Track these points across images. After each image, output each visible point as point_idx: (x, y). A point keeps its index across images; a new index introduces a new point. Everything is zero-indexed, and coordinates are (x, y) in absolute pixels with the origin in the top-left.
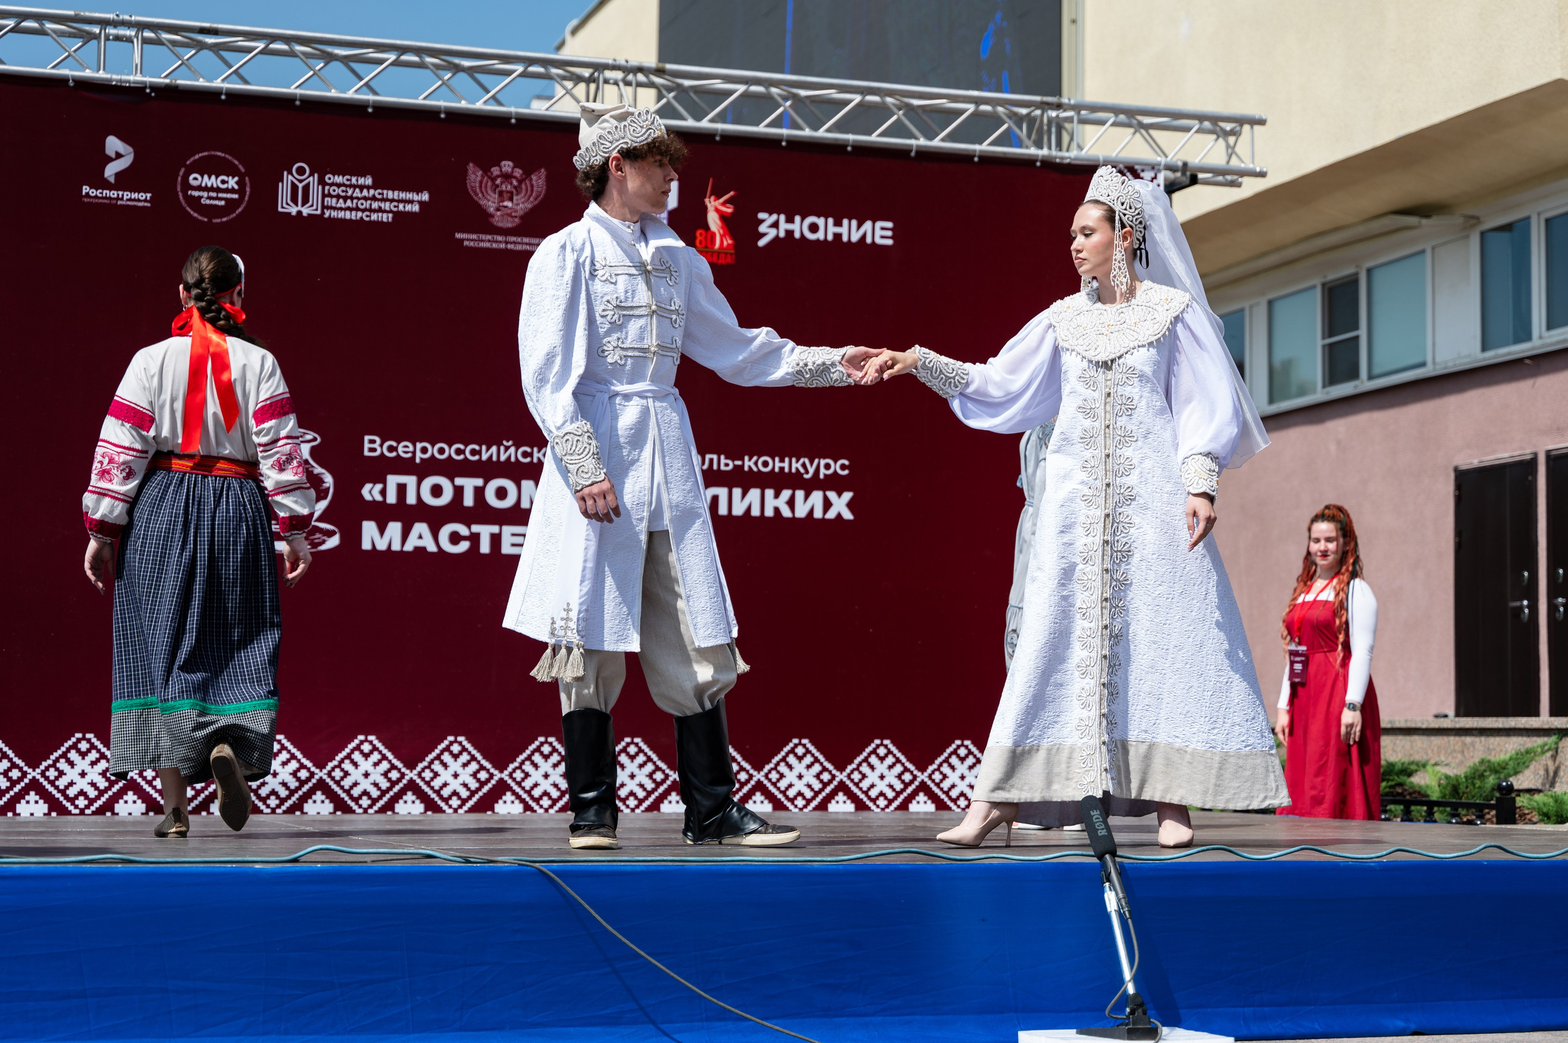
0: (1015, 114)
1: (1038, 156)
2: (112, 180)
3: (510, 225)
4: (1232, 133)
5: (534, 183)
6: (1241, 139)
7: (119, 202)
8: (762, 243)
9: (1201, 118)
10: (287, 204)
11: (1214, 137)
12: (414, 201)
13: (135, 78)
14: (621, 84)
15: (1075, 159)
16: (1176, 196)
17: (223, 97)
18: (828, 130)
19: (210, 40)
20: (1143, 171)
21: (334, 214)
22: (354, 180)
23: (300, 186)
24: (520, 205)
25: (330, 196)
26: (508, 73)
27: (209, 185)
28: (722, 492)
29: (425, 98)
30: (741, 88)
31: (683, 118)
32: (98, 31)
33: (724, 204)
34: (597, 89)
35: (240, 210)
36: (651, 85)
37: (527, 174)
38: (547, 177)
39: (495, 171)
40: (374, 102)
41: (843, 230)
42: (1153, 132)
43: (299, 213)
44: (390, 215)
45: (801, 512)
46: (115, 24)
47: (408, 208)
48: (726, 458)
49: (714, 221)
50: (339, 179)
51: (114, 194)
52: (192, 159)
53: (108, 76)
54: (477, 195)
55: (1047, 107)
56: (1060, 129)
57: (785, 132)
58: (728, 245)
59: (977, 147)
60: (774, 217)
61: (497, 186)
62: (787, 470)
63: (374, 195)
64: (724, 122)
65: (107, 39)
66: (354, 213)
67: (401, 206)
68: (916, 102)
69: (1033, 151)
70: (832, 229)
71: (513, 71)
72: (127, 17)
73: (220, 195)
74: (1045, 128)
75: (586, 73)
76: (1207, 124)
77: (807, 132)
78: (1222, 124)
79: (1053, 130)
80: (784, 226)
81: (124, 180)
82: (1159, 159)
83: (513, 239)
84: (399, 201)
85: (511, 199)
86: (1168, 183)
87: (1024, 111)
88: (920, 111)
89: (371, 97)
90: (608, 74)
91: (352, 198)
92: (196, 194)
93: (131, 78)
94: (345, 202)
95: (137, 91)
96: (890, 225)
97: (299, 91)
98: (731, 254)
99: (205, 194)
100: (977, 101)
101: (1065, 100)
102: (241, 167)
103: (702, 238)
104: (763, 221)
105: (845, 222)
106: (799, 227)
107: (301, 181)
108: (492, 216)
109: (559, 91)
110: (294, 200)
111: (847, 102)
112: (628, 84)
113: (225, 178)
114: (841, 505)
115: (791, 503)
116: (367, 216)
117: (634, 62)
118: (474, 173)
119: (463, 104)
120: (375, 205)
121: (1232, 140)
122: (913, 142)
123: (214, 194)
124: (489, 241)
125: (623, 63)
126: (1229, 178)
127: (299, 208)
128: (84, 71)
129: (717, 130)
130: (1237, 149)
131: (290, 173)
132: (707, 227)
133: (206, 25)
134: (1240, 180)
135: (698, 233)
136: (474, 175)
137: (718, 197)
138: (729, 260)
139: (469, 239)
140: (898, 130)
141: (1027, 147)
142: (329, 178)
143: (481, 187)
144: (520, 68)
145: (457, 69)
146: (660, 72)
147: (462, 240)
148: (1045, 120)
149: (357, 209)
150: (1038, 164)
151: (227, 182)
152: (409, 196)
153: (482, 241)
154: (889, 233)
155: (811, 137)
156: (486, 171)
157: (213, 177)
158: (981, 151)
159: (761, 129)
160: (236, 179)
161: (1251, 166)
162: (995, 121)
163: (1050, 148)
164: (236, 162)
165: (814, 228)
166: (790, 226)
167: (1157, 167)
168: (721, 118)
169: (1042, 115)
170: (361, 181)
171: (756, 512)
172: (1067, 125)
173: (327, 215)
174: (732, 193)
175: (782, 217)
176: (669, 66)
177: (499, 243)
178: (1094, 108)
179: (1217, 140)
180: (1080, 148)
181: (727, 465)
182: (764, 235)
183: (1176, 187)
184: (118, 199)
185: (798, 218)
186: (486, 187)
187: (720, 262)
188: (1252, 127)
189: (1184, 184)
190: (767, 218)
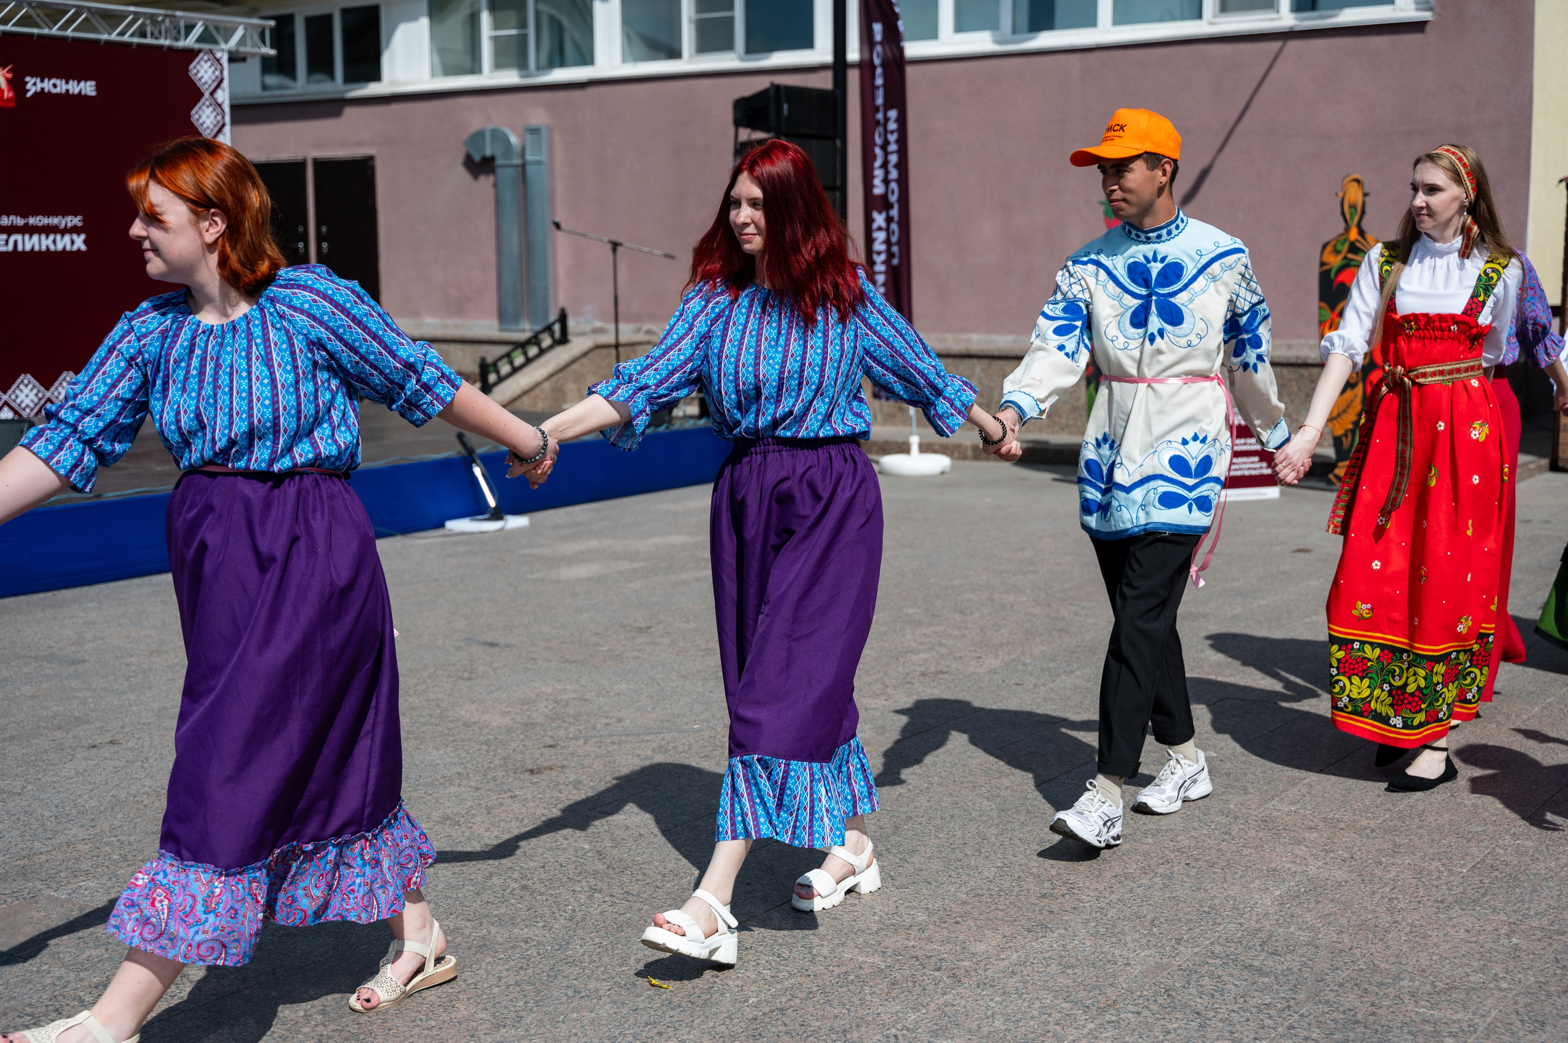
8: (29, 94)
15: (183, 47)
18: (57, 30)
20: (216, 53)
28: (19, 237)
33: (7, 72)
41: (70, 87)
45: (60, 247)
48: (22, 218)
49: (3, 82)
58: (12, 96)
60: (33, 80)
62: (50, 223)
69: (162, 42)
70: (64, 87)
77: (47, 31)
80: (39, 85)
96: (94, 84)
100: (133, 13)
104: (28, 82)
105: (71, 82)
106: (47, 85)
114: (79, 243)
115: (54, 242)
122: (102, 37)
137: (4, 69)
138: (14, 105)
154: (94, 88)
155: (49, 34)
158: (136, 42)
165: (55, 86)
166: (42, 85)
171: (37, 248)
174: (10, 66)
175: (38, 80)
181: (20, 222)
182: (29, 90)
185: (46, 80)
190: (30, 81)
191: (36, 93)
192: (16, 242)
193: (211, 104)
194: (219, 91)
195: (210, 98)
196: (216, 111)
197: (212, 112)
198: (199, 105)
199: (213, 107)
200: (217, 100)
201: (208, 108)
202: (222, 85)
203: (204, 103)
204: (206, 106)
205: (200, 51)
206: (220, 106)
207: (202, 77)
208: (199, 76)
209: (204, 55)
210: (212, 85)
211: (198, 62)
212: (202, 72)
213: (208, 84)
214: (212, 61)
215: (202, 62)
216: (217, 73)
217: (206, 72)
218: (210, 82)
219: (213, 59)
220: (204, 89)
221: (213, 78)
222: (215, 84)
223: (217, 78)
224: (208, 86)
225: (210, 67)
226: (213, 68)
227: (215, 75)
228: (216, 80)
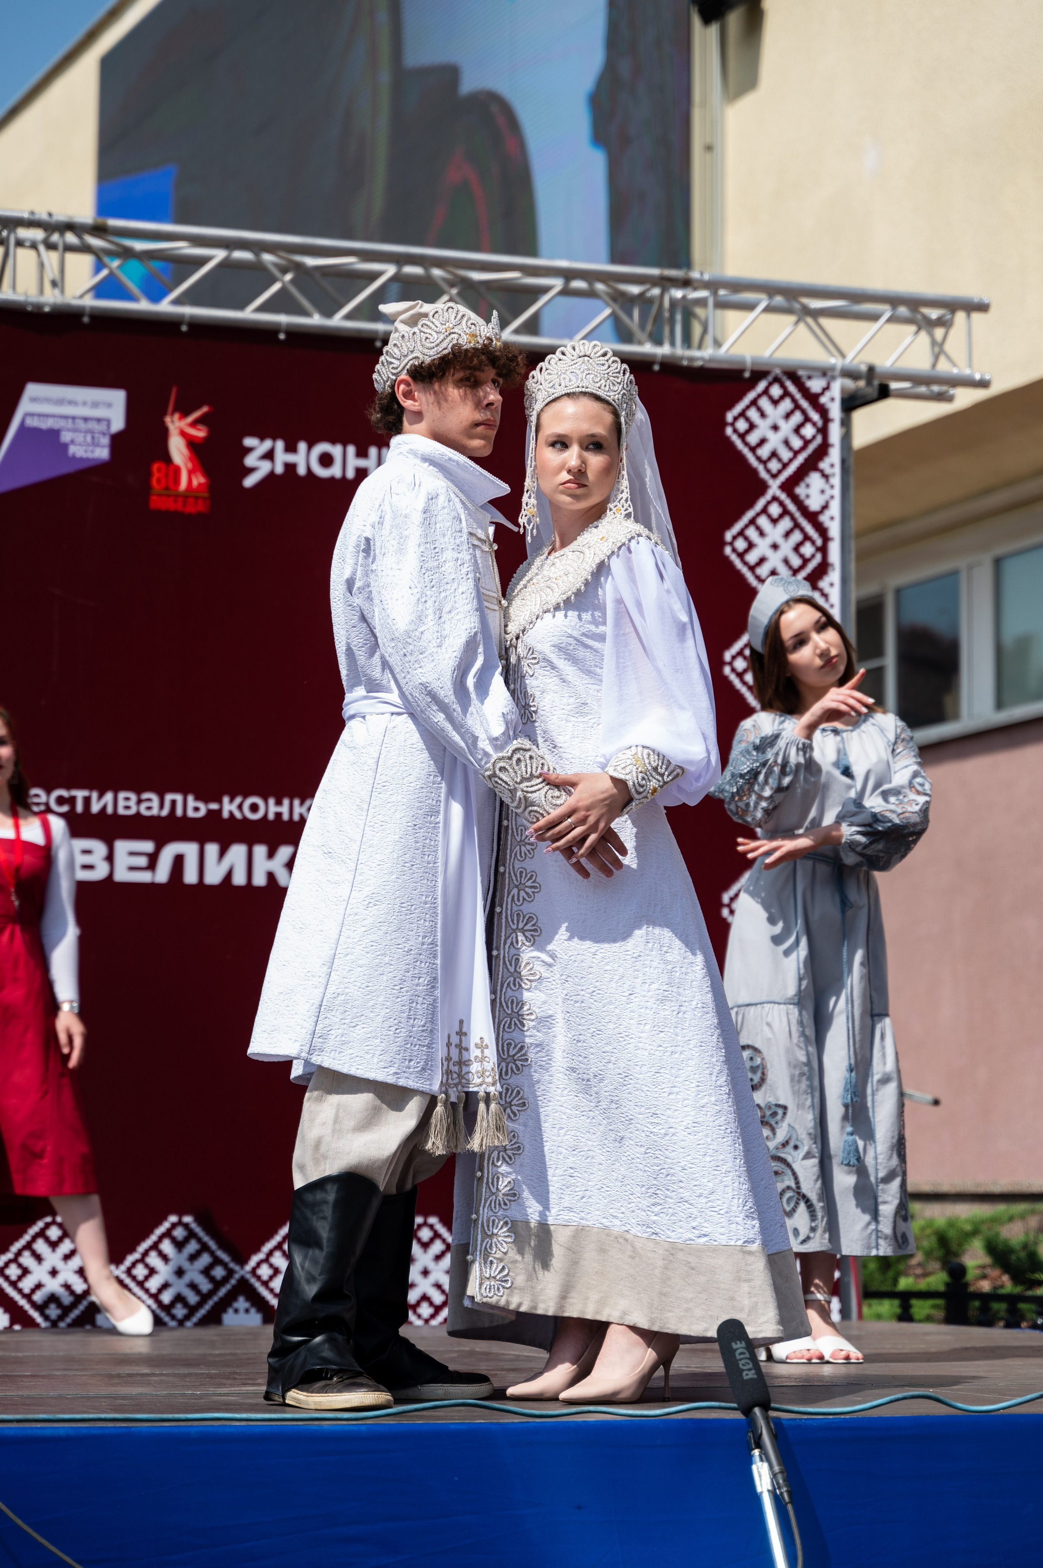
0: (623, 294)
1: (654, 356)
6: (953, 332)
8: (249, 482)
9: (894, 301)
11: (913, 328)
14: (42, 248)
15: (711, 360)
16: (859, 416)
18: (346, 319)
20: (810, 378)
28: (189, 850)
30: (220, 255)
31: (136, 300)
33: (193, 424)
34: (5, 252)
36: (86, 248)
41: (371, 463)
42: (824, 321)
48: (197, 798)
49: (178, 450)
55: (668, 284)
56: (688, 316)
57: (282, 319)
58: (200, 484)
60: (268, 444)
62: (286, 817)
68: (476, 276)
69: (647, 349)
70: (354, 462)
74: (667, 314)
76: (903, 310)
77: (316, 320)
78: (926, 311)
79: (679, 317)
80: (282, 457)
82: (833, 361)
86: (845, 396)
87: (635, 290)
88: (481, 289)
90: (23, 233)
98: (204, 498)
100: (567, 276)
101: (695, 275)
103: (161, 475)
105: (373, 451)
106: (305, 459)
111: (375, 275)
112: (52, 248)
117: (61, 214)
121: (939, 332)
125: (46, 217)
126: (936, 388)
129: (182, 316)
130: (948, 347)
132: (167, 459)
134: (952, 391)
135: (155, 467)
137: (184, 414)
138: (201, 507)
141: (640, 343)
146: (99, 230)
148: (666, 303)
150: (656, 368)
155: (321, 327)
159: (249, 315)
161: (967, 372)
163: (673, 344)
165: (326, 460)
166: (291, 458)
167: (830, 374)
168: (190, 298)
169: (662, 295)
171: (239, 879)
172: (699, 311)
174: (205, 409)
175: (280, 445)
176: (113, 222)
178: (737, 286)
179: (917, 332)
180: (718, 344)
181: (197, 809)
182: (253, 470)
183: (858, 402)
185: (302, 446)
187: (188, 510)
188: (969, 316)
189: (869, 398)
190: (256, 445)
191: (271, 476)
192: (179, 861)
193: (785, 512)
194: (814, 479)
195: (783, 496)
196: (802, 530)
197: (787, 534)
198: (750, 514)
199: (793, 518)
200: (808, 502)
201: (774, 521)
202: (824, 465)
203: (764, 511)
204: (769, 516)
205: (758, 375)
206: (813, 517)
207: (763, 442)
208: (753, 439)
209: (770, 384)
210: (791, 460)
211: (754, 403)
212: (763, 428)
213: (780, 460)
214: (794, 400)
215: (764, 403)
216: (808, 431)
217: (775, 428)
218: (786, 455)
219: (798, 396)
220: (768, 471)
221: (797, 443)
222: (801, 459)
223: (807, 443)
224: (779, 466)
225: (788, 416)
226: (797, 417)
227: (802, 437)
228: (803, 448)
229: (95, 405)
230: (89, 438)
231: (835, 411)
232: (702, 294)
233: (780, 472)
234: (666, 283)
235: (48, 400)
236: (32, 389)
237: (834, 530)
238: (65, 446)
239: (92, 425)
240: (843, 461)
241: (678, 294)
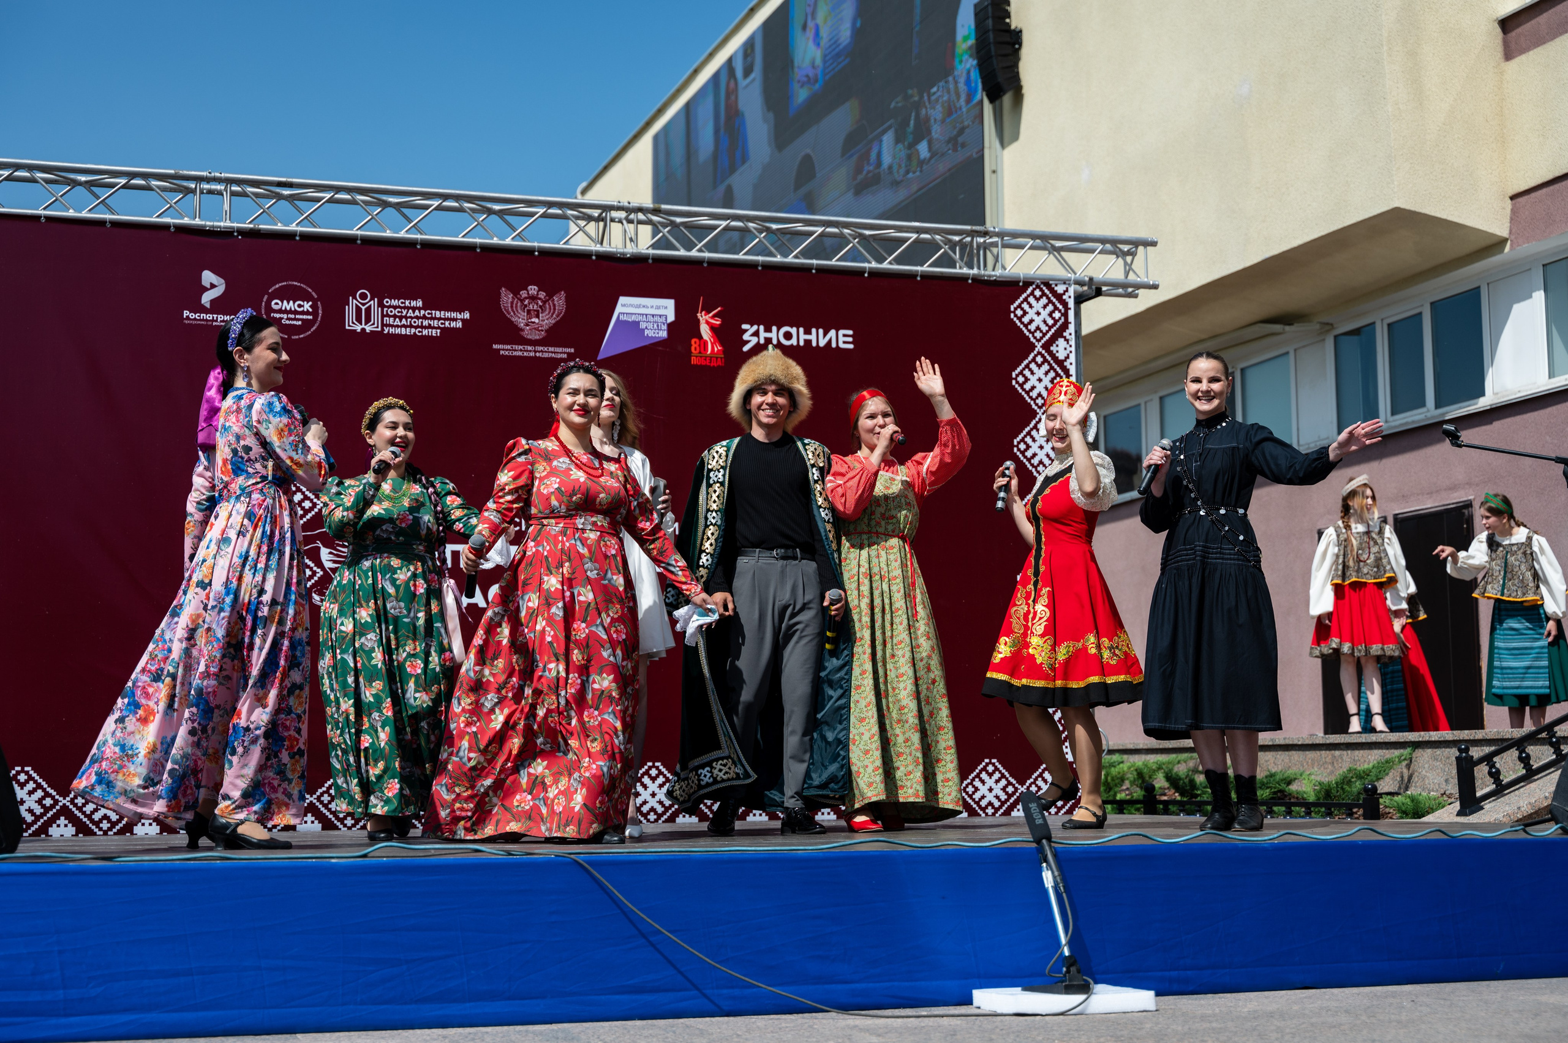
0: (950, 241)
1: (969, 274)
2: (208, 306)
3: (537, 337)
4: (1129, 253)
5: (556, 303)
6: (1136, 258)
7: (214, 324)
8: (746, 349)
9: (1103, 241)
10: (353, 323)
11: (1114, 257)
12: (457, 319)
13: (225, 224)
14: (625, 222)
15: (999, 277)
16: (1085, 306)
17: (298, 238)
18: (796, 257)
19: (286, 192)
20: (1056, 285)
21: (392, 330)
22: (407, 303)
23: (363, 308)
24: (546, 321)
25: (388, 316)
26: (532, 215)
27: (288, 309)
29: (463, 236)
30: (724, 223)
31: (678, 250)
32: (194, 186)
33: (713, 317)
34: (605, 226)
35: (314, 328)
36: (649, 222)
37: (550, 295)
38: (566, 297)
39: (524, 294)
40: (422, 240)
41: (813, 337)
42: (1063, 253)
43: (363, 330)
44: (439, 331)
46: (208, 180)
47: (453, 324)
49: (705, 331)
50: (395, 302)
51: (209, 317)
52: (273, 288)
53: (203, 223)
54: (509, 313)
55: (976, 233)
56: (987, 252)
57: (760, 258)
58: (719, 351)
59: (919, 268)
60: (755, 327)
61: (526, 306)
63: (424, 315)
64: (710, 251)
65: (202, 192)
66: (408, 329)
67: (447, 323)
68: (867, 232)
69: (965, 270)
70: (803, 337)
71: (536, 213)
72: (218, 175)
73: (297, 316)
74: (975, 251)
75: (596, 213)
76: (1108, 246)
77: (779, 259)
78: (1119, 246)
79: (981, 252)
80: (763, 334)
81: (218, 305)
82: (1069, 275)
83: (541, 348)
84: (445, 319)
85: (537, 316)
86: (1077, 295)
87: (957, 238)
88: (871, 240)
89: (419, 236)
90: (615, 214)
91: (406, 318)
92: (277, 316)
93: (222, 224)
94: (401, 322)
95: (227, 234)
96: (850, 332)
97: (359, 233)
98: (721, 358)
99: (285, 316)
100: (918, 231)
101: (990, 229)
102: (314, 294)
103: (697, 345)
104: (746, 331)
105: (814, 330)
106: (776, 335)
107: (363, 304)
108: (523, 330)
109: (573, 228)
110: (359, 320)
111: (811, 234)
112: (630, 222)
113: (302, 303)
116: (419, 332)
117: (635, 203)
118: (506, 296)
119: (495, 241)
120: (426, 323)
121: (1129, 259)
122: (866, 265)
123: (292, 316)
124: (521, 350)
125: (626, 204)
126: (1128, 289)
127: (363, 326)
128: (183, 219)
129: (705, 257)
130: (1133, 266)
131: (355, 298)
132: (700, 337)
133: (283, 179)
134: (1137, 291)
135: (693, 341)
136: (506, 298)
137: (708, 312)
138: (719, 363)
139: (504, 349)
140: (853, 255)
141: (960, 268)
142: (387, 301)
143: (512, 307)
144: (541, 211)
145: (490, 212)
146: (656, 211)
147: (500, 350)
148: (975, 245)
149: (411, 326)
150: (970, 281)
151: (303, 306)
152: (454, 315)
153: (515, 350)
154: (850, 339)
155: (781, 262)
156: (516, 293)
157: (291, 302)
158: (922, 271)
159: (741, 256)
160: (310, 303)
161: (1146, 279)
162: (934, 246)
163: (979, 268)
164: (310, 290)
165: (788, 336)
166: (768, 335)
167: (1068, 282)
168: (707, 248)
169: (972, 240)
170: (413, 303)
172: (993, 249)
173: (386, 332)
174: (719, 308)
175: (762, 328)
176: (664, 207)
177: (529, 352)
178: (1015, 235)
179: (1116, 259)
180: (1004, 268)
182: (748, 342)
183: (1084, 298)
184: (213, 320)
185: (774, 328)
186: (516, 307)
187: (712, 365)
188: (1146, 249)
189: (1091, 296)
190: (749, 329)
193: (1045, 361)
194: (1061, 341)
195: (1043, 352)
196: (1055, 370)
197: (1046, 373)
198: (1026, 362)
199: (1050, 364)
200: (1057, 355)
201: (1039, 366)
202: (1065, 334)
203: (1034, 360)
204: (1036, 363)
205: (1028, 283)
206: (1061, 363)
207: (1032, 321)
208: (1026, 320)
209: (1034, 289)
210: (1047, 332)
211: (1026, 300)
212: (1031, 314)
213: (1041, 331)
214: (1048, 298)
215: (1031, 300)
216: (1057, 315)
217: (1038, 314)
218: (1044, 328)
219: (1050, 295)
220: (1035, 338)
221: (1050, 322)
222: (1053, 330)
223: (1056, 321)
224: (1041, 335)
225: (1045, 307)
226: (1050, 308)
227: (1053, 318)
228: (1054, 325)
229: (658, 308)
230: (655, 326)
231: (1071, 304)
232: (995, 239)
233: (1041, 338)
234: (973, 234)
235: (631, 305)
236: (623, 300)
237: (1073, 370)
238: (643, 330)
239: (656, 319)
240: (1076, 332)
241: (981, 240)
